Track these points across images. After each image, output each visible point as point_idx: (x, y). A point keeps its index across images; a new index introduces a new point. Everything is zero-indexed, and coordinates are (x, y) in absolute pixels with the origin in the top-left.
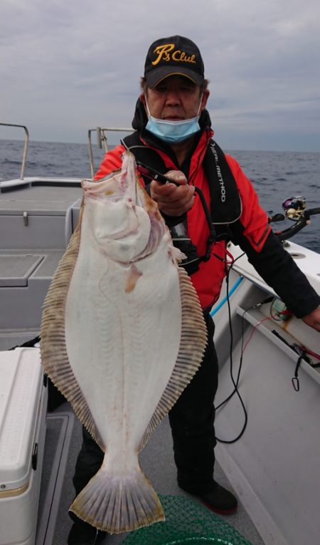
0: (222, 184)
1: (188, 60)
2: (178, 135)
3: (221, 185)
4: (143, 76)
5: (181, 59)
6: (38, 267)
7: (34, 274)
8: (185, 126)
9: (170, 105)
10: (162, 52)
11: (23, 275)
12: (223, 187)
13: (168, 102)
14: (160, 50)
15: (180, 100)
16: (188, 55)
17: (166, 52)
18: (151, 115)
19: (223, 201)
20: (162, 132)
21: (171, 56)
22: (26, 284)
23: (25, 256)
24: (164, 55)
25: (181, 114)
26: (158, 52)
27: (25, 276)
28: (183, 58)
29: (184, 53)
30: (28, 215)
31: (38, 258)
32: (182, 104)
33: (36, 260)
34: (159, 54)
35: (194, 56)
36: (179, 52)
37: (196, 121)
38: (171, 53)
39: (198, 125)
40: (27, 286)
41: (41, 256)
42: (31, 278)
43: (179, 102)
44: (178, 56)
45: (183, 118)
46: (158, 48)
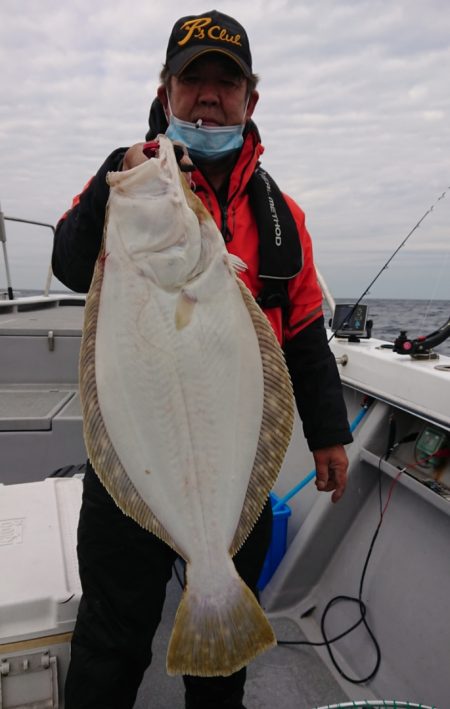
0: (277, 221)
1: (231, 40)
2: (212, 148)
3: (275, 223)
4: (164, 62)
5: (221, 37)
6: (66, 406)
7: (59, 414)
8: (223, 136)
9: (204, 103)
10: (194, 27)
11: (46, 414)
12: (277, 226)
13: (201, 98)
14: (191, 25)
15: (219, 97)
16: (230, 34)
17: (199, 28)
18: (174, 115)
19: (279, 245)
20: (188, 142)
21: (206, 33)
22: (49, 427)
23: (48, 391)
24: (196, 32)
25: (219, 117)
26: (188, 28)
27: (49, 416)
28: (224, 37)
29: (224, 31)
30: (54, 336)
31: (66, 393)
32: (221, 103)
33: (64, 397)
34: (188, 31)
35: (238, 36)
36: (218, 28)
37: (238, 133)
38: (206, 29)
39: (241, 138)
40: (50, 430)
41: (71, 392)
42: (56, 418)
43: (217, 99)
44: (216, 33)
45: (221, 125)
46: (187, 23)
